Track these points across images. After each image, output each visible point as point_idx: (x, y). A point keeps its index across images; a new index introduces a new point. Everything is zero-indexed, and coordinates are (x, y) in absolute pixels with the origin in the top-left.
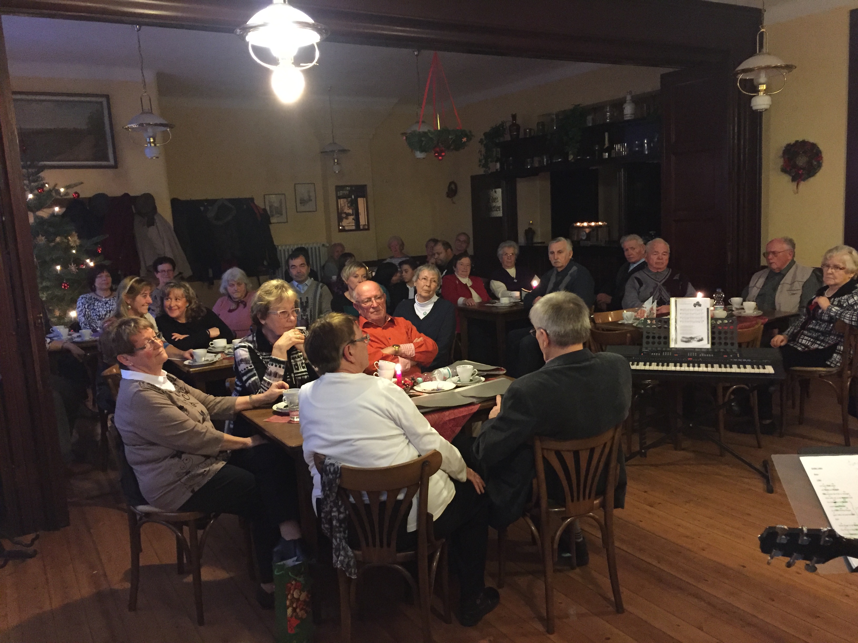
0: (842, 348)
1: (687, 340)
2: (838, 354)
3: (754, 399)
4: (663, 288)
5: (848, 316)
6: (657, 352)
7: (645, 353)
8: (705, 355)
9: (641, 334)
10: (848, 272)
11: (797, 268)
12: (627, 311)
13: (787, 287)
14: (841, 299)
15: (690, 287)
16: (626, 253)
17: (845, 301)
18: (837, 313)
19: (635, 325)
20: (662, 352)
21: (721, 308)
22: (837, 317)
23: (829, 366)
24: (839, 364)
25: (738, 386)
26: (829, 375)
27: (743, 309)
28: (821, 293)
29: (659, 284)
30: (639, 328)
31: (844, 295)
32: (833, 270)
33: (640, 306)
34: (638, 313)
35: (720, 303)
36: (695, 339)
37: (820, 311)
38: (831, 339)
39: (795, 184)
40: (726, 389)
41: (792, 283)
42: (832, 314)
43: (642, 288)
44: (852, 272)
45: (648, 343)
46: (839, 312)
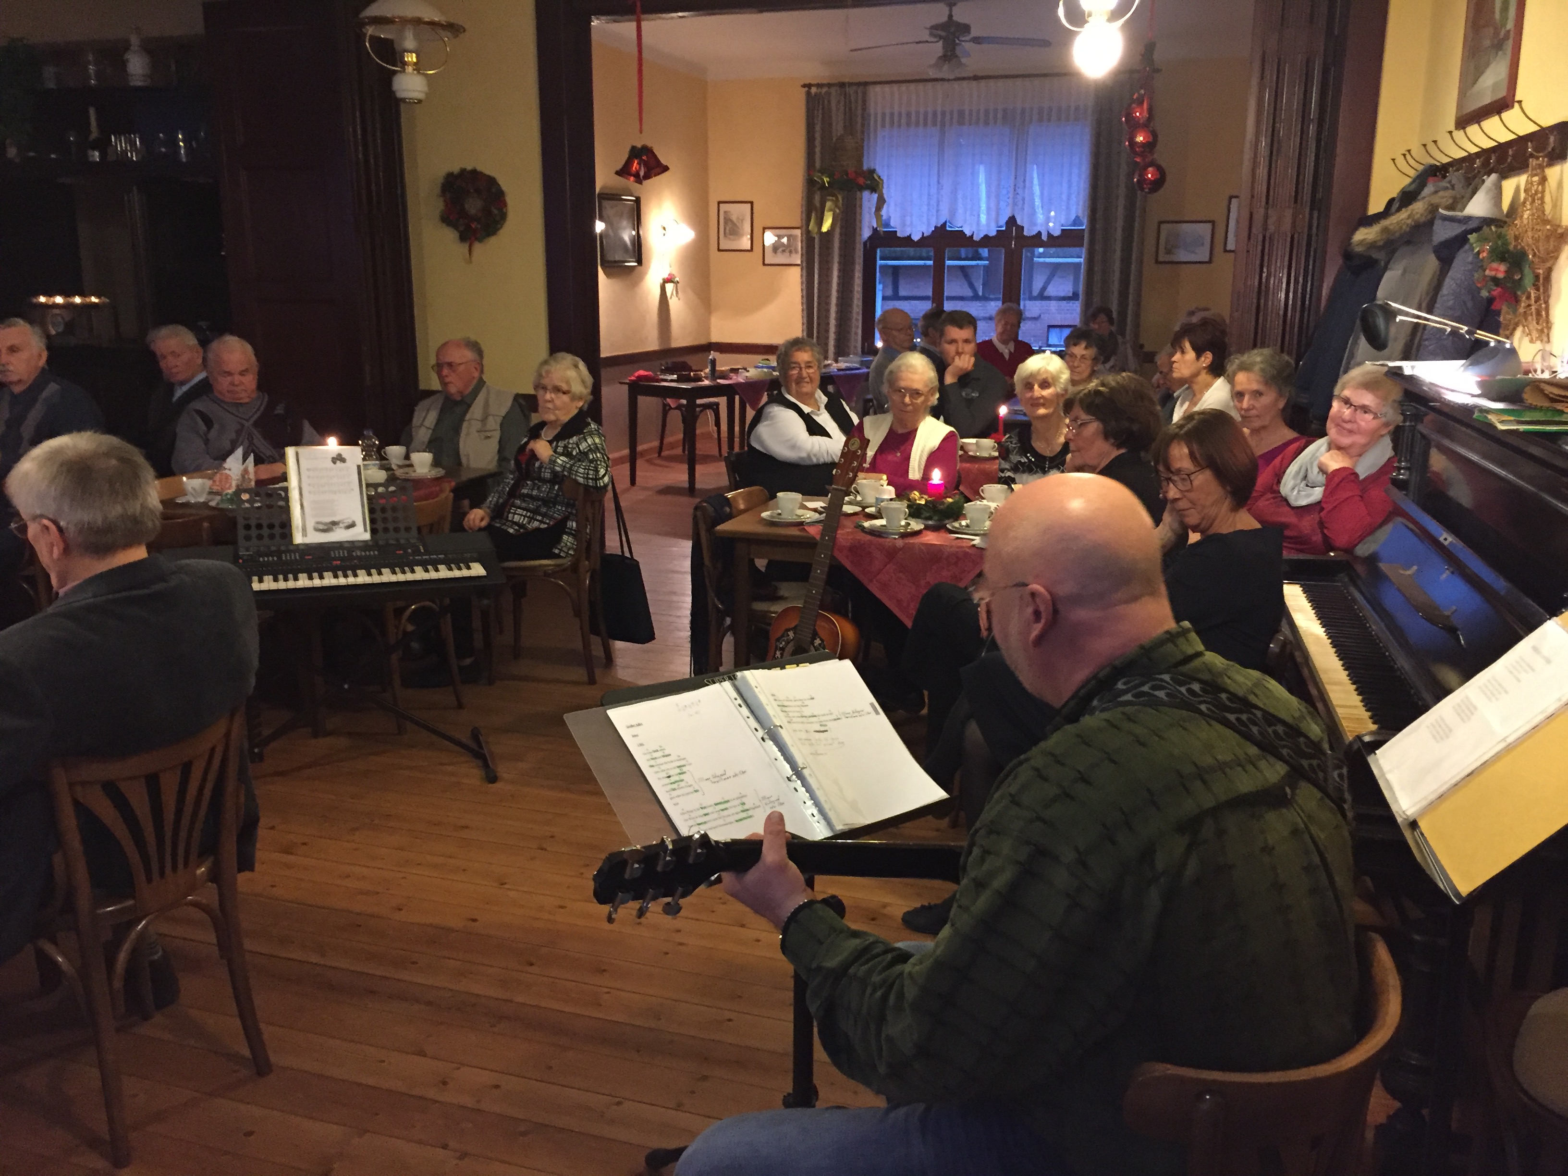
0: (574, 525)
1: (325, 527)
2: (569, 534)
3: (447, 626)
4: (255, 432)
5: (581, 471)
6: (271, 554)
7: (245, 558)
8: (363, 554)
9: (233, 522)
10: (574, 398)
11: (488, 393)
12: (188, 478)
13: (477, 425)
14: (569, 443)
15: (308, 429)
16: (162, 364)
17: (575, 446)
18: (565, 467)
19: (213, 504)
20: (279, 553)
21: (374, 465)
22: (566, 473)
23: (558, 556)
24: (571, 552)
25: (418, 605)
26: (560, 571)
27: (411, 466)
28: (535, 433)
29: (247, 424)
30: (222, 510)
31: (572, 437)
32: (553, 396)
33: (220, 467)
34: (214, 481)
35: (371, 456)
36: (341, 525)
37: (537, 464)
38: (559, 511)
39: (467, 246)
40: (399, 612)
41: (484, 420)
42: (558, 469)
43: (212, 431)
44: (580, 398)
45: (248, 538)
46: (568, 466)
